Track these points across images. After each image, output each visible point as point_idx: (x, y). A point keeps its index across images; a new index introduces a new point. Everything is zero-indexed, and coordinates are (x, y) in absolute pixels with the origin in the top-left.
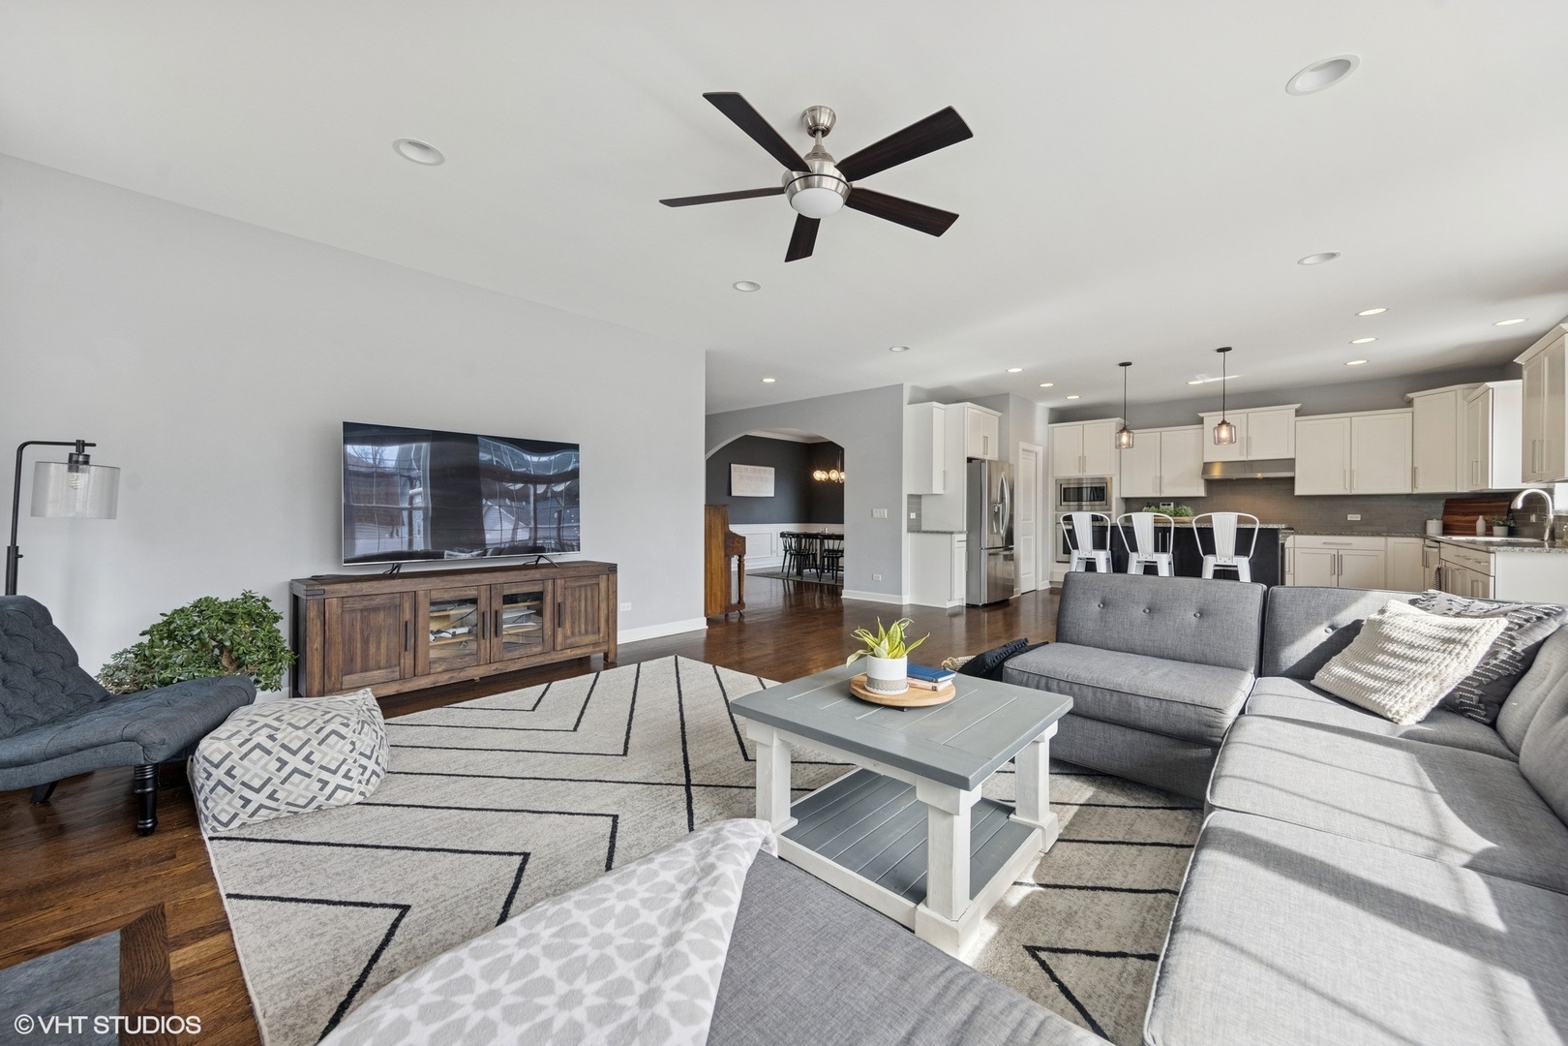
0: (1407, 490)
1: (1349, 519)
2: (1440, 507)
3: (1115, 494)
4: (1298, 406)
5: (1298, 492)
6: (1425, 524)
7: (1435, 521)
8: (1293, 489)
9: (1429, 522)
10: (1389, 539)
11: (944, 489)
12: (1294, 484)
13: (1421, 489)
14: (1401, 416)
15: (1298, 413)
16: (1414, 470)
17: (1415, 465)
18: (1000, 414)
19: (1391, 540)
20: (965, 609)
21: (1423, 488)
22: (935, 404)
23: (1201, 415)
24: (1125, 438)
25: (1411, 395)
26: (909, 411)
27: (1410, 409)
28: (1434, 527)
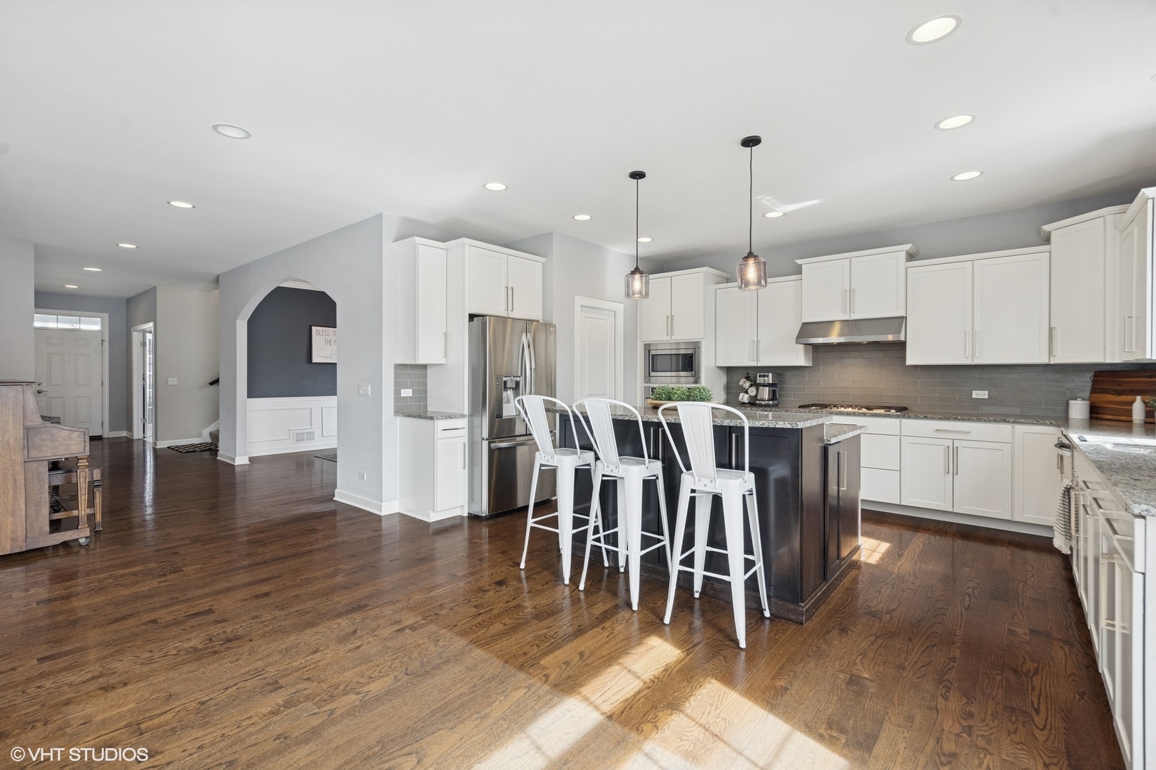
0: (1043, 360)
1: (974, 396)
2: (1086, 381)
3: (708, 362)
4: (908, 247)
5: (910, 361)
6: (1067, 405)
7: (1079, 402)
8: (904, 358)
9: (1072, 402)
10: (1018, 427)
11: (446, 356)
12: (904, 350)
13: (1061, 358)
14: (1033, 258)
15: (911, 257)
16: (1051, 330)
17: (1052, 325)
18: (543, 260)
19: (1020, 428)
20: (466, 520)
21: (1063, 357)
22: (418, 239)
23: (799, 262)
24: (637, 283)
25: (1046, 228)
26: (392, 252)
27: (1046, 248)
28: (1078, 409)
